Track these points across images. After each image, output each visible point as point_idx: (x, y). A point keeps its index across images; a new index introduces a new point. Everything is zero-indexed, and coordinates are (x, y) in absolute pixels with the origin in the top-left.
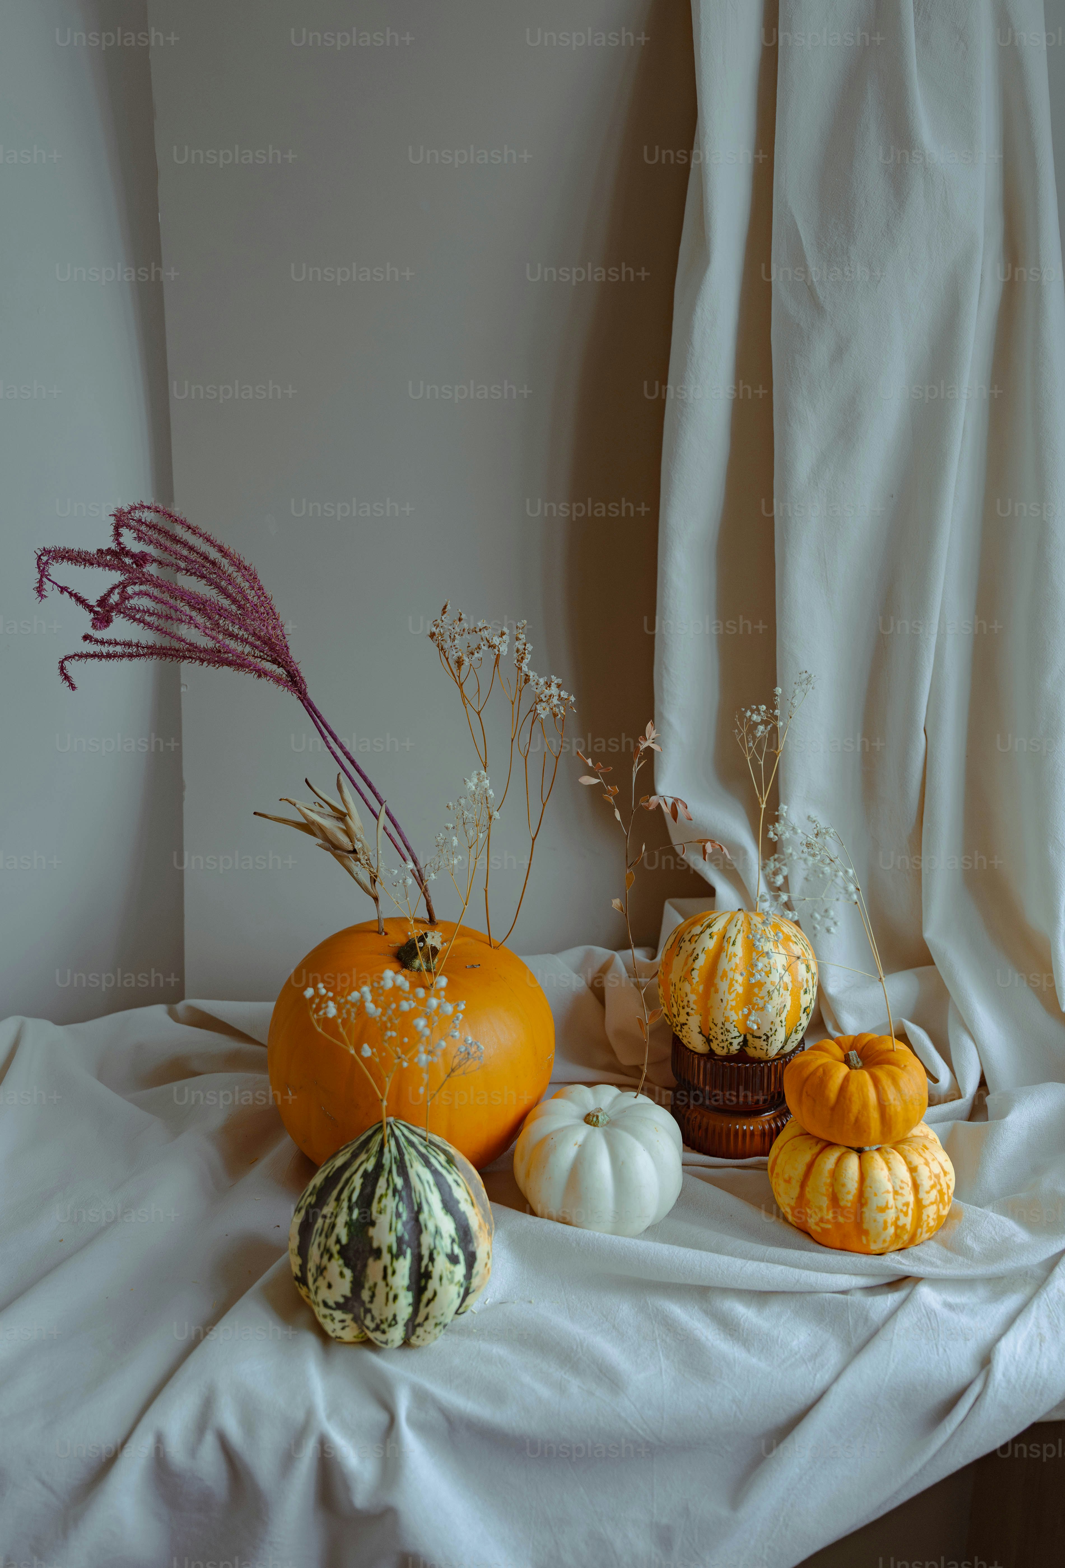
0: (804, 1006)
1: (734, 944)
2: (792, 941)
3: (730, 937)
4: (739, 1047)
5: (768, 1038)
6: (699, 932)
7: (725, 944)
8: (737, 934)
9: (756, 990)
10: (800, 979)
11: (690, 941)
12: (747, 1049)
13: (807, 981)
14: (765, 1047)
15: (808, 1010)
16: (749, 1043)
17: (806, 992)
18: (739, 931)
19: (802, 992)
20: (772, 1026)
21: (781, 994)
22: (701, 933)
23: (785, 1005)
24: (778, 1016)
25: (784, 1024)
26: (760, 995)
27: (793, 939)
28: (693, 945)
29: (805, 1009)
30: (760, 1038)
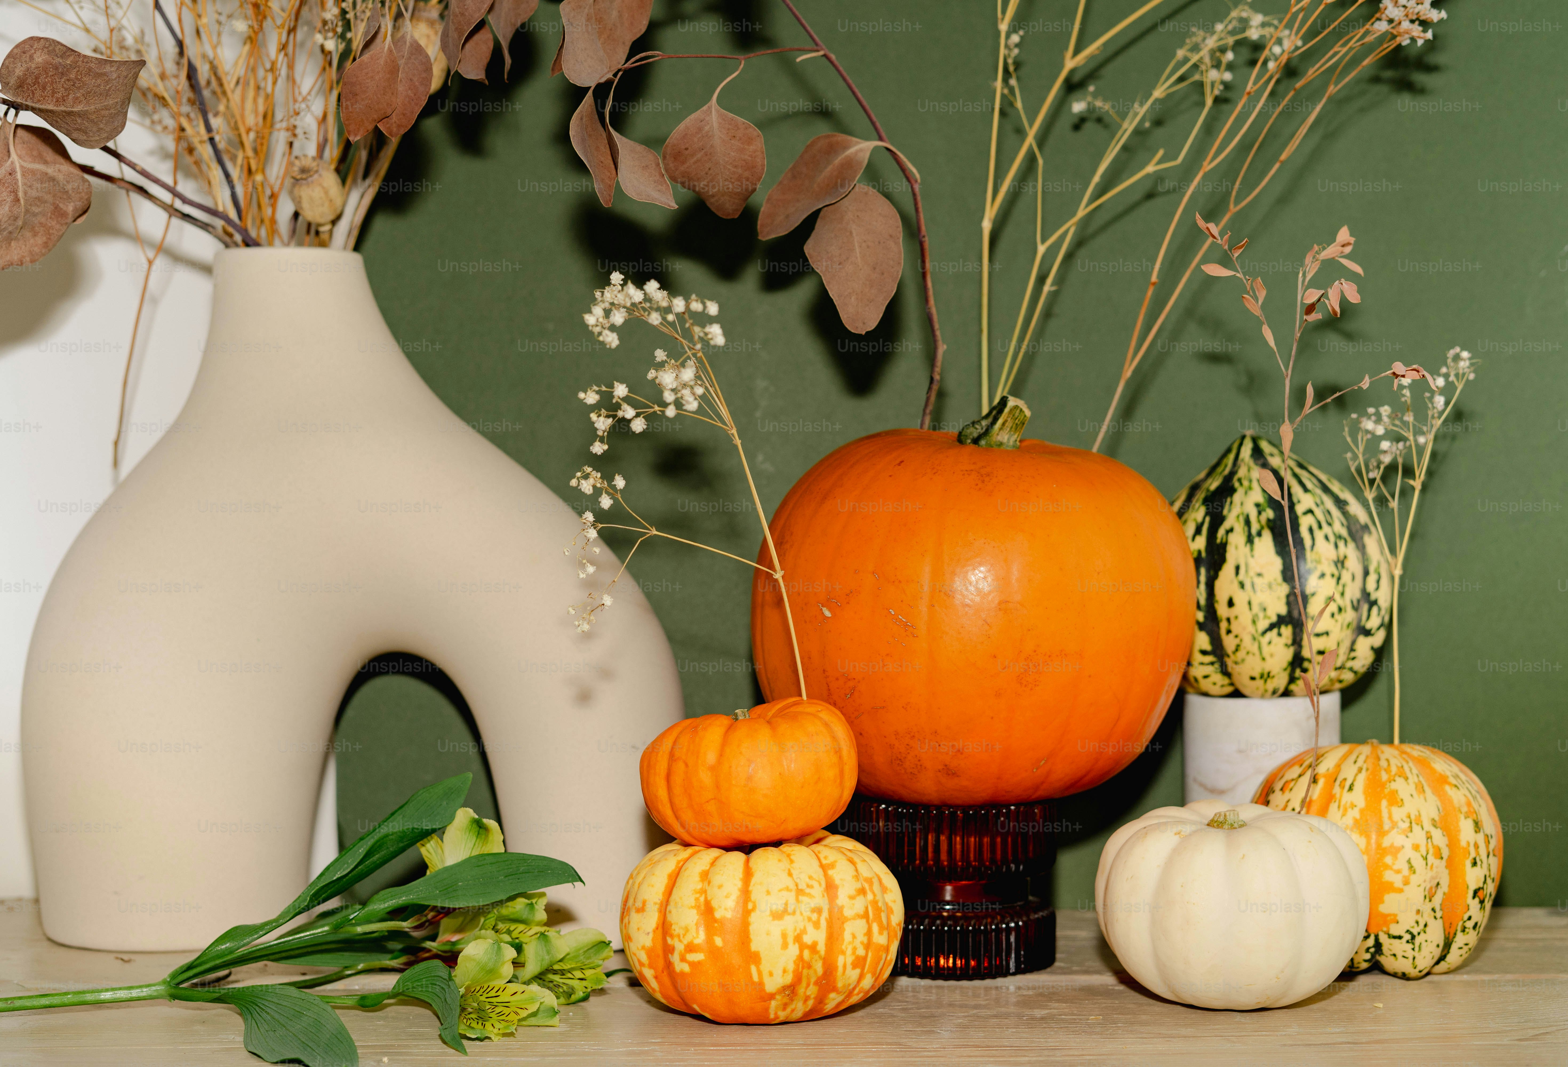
0: (1473, 887)
1: (1351, 789)
2: (1449, 784)
3: (1345, 779)
4: (1368, 956)
5: (1413, 937)
6: (1295, 776)
7: (1337, 790)
8: (1356, 775)
9: (1388, 860)
10: (1463, 843)
11: (1282, 789)
12: (1382, 959)
13: (1476, 846)
14: (1410, 954)
15: (1480, 893)
16: (1385, 949)
17: (1475, 864)
18: (1360, 770)
19: (1468, 863)
20: (1419, 918)
21: (1429, 864)
22: (1300, 776)
23: (1438, 884)
24: (1427, 900)
25: (1439, 914)
26: (1395, 867)
27: (1453, 781)
28: (1287, 795)
29: (1476, 893)
30: (1400, 937)
